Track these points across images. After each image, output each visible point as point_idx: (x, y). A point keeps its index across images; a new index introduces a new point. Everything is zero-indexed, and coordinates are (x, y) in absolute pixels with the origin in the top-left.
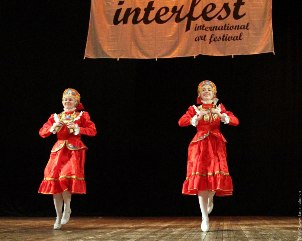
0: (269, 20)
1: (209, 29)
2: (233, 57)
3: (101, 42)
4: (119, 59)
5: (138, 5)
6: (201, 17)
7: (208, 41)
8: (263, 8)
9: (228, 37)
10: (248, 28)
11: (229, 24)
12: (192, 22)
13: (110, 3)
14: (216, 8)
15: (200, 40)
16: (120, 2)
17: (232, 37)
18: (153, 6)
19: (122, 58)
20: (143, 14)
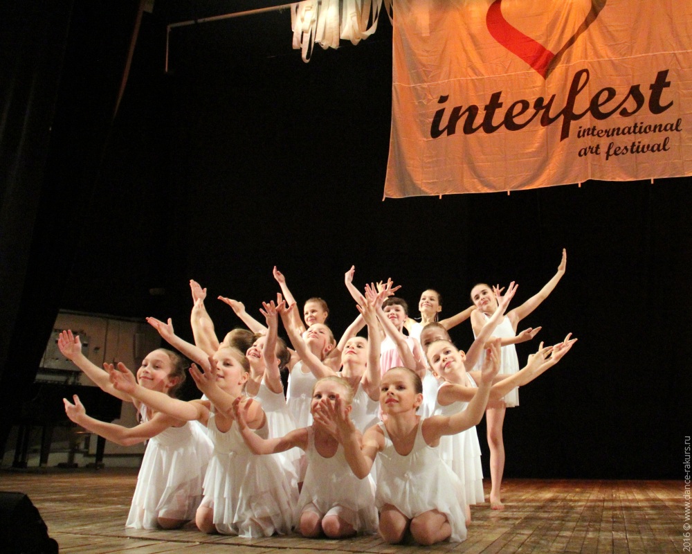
1: (604, 133)
2: (652, 182)
3: (410, 169)
4: (443, 196)
5: (474, 101)
6: (589, 113)
7: (603, 155)
9: (641, 147)
10: (679, 129)
11: (642, 123)
12: (572, 122)
13: (425, 102)
14: (616, 97)
15: (589, 154)
16: (442, 97)
17: (648, 146)
18: (500, 101)
19: (447, 194)
20: (483, 116)
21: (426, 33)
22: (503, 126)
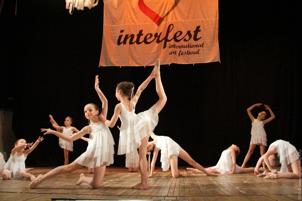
0: (217, 41)
1: (178, 47)
2: (194, 65)
3: (109, 56)
4: (121, 67)
5: (133, 33)
6: (173, 40)
7: (178, 55)
8: (213, 33)
9: (190, 52)
10: (203, 46)
11: (191, 44)
12: (167, 42)
13: (115, 32)
14: (182, 34)
15: (173, 54)
16: (121, 30)
17: (193, 52)
18: (142, 33)
19: (123, 66)
20: (136, 38)
21: (116, 7)
22: (143, 42)
